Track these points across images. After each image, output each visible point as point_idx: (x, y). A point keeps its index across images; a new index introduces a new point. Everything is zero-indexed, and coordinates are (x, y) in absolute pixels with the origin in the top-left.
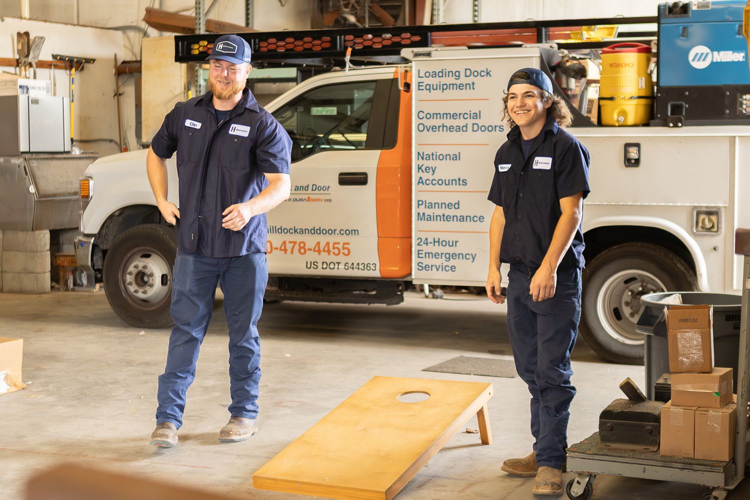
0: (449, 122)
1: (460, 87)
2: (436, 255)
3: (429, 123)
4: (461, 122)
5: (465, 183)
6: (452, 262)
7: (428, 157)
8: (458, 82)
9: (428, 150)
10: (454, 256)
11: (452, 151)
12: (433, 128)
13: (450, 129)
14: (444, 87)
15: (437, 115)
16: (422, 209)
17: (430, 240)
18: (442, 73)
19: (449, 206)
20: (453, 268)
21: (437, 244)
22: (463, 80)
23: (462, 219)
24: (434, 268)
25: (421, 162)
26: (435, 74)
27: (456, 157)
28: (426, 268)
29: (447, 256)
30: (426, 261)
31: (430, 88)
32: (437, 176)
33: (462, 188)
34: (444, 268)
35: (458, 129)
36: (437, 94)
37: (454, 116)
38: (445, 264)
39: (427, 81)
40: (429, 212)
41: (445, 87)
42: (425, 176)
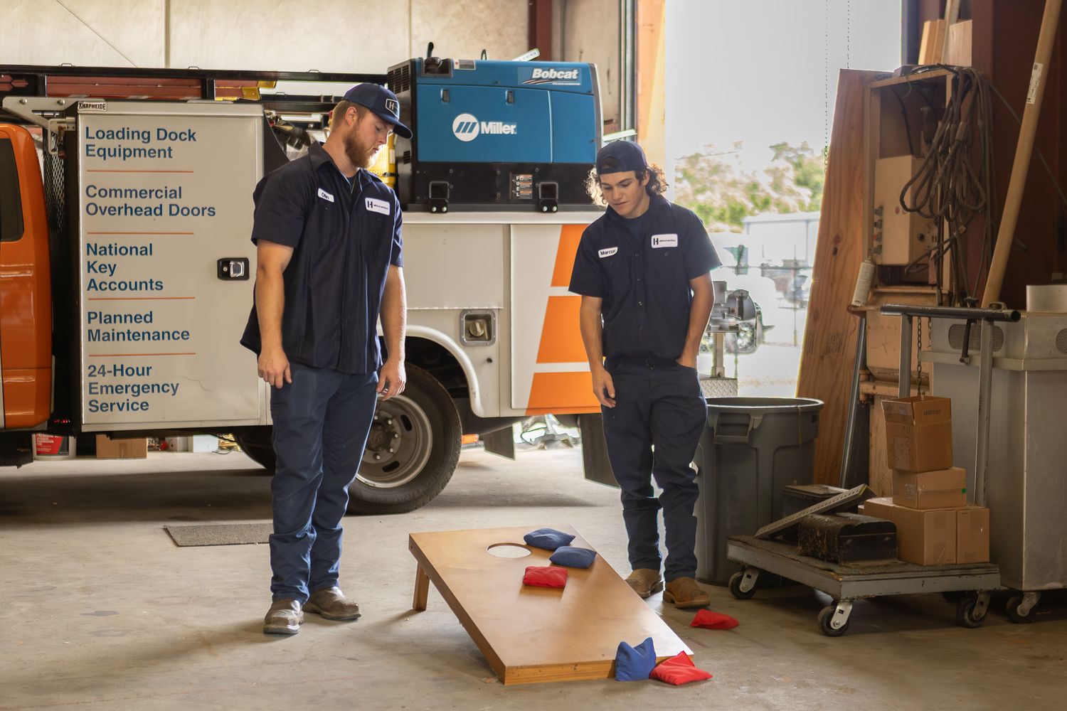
0: (134, 202)
1: (151, 153)
2: (118, 389)
3: (103, 202)
4: (153, 202)
5: (160, 286)
6: (143, 397)
7: (104, 251)
8: (147, 147)
9: (103, 241)
10: (144, 388)
11: (141, 242)
12: (111, 211)
13: (137, 211)
14: (125, 154)
15: (115, 192)
16: (95, 325)
17: (109, 367)
18: (123, 134)
19: (136, 318)
20: (144, 406)
21: (119, 373)
22: (155, 144)
23: (158, 336)
24: (115, 407)
25: (92, 258)
26: (112, 135)
27: (147, 251)
28: (104, 407)
29: (136, 389)
30: (102, 398)
31: (104, 153)
32: (117, 277)
33: (156, 293)
34: (130, 407)
35: (150, 211)
36: (116, 162)
37: (142, 194)
38: (132, 400)
39: (99, 143)
40: (105, 328)
41: (127, 153)
42: (99, 278)
